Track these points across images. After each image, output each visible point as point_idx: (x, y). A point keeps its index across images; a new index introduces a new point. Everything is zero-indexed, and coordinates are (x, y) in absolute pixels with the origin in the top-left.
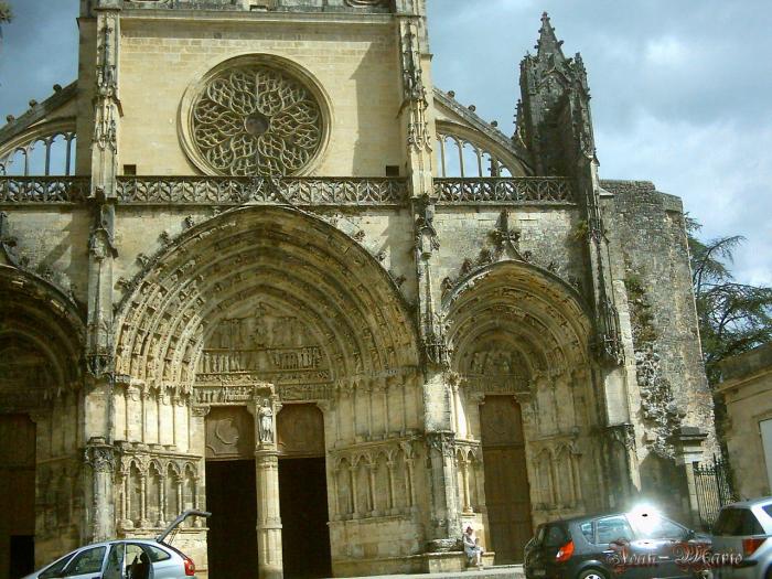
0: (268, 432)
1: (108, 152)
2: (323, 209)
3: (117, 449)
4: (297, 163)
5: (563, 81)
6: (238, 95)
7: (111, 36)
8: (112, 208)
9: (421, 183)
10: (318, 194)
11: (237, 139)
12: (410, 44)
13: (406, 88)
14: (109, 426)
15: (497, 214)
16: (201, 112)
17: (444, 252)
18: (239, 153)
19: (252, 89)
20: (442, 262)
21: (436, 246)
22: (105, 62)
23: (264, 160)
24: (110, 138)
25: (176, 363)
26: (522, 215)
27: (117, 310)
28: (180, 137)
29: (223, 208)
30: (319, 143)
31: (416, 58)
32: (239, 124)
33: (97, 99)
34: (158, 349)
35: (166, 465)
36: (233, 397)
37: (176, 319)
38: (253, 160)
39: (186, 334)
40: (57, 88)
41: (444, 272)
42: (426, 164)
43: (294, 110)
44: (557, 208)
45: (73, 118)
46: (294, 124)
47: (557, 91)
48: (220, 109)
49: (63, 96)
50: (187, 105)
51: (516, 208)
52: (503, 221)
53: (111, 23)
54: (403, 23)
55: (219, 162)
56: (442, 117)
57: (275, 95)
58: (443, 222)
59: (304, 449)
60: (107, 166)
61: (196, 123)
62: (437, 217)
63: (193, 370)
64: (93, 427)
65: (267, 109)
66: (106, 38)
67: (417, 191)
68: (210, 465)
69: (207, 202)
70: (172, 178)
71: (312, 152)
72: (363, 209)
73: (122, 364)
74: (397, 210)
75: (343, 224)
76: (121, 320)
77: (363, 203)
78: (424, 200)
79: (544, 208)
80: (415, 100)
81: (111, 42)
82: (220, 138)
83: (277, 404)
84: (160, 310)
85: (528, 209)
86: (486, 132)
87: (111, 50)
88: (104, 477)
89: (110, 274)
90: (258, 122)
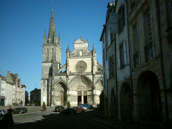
0: (82, 94)
3: (70, 95)
4: (84, 70)
6: (79, 64)
8: (69, 76)
10: (85, 74)
14: (69, 94)
17: (96, 79)
18: (80, 70)
19: (81, 63)
20: (96, 80)
21: (95, 79)
22: (68, 63)
24: (68, 70)
25: (75, 88)
27: (69, 84)
28: (74, 68)
30: (86, 68)
34: (73, 87)
35: (74, 96)
36: (79, 91)
37: (75, 84)
39: (76, 85)
41: (96, 81)
42: (94, 71)
46: (84, 67)
48: (78, 66)
50: (75, 66)
52: (101, 76)
53: (68, 59)
56: (97, 65)
58: (96, 76)
59: (86, 95)
63: (76, 88)
64: (68, 94)
65: (82, 65)
67: (93, 73)
68: (78, 96)
72: (89, 75)
73: (70, 88)
74: (92, 75)
75: (87, 76)
76: (70, 85)
80: (94, 65)
82: (78, 68)
83: (83, 91)
84: (73, 84)
88: (68, 97)
89: (69, 81)
90: (81, 67)
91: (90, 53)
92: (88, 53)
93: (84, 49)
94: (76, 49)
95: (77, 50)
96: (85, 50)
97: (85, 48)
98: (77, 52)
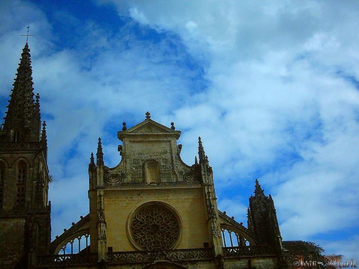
1: (104, 243)
2: (182, 262)
4: (170, 243)
5: (265, 206)
6: (147, 217)
7: (102, 198)
8: (106, 266)
9: (218, 250)
10: (181, 256)
11: (148, 234)
12: (209, 196)
13: (209, 213)
15: (247, 261)
16: (134, 225)
18: (149, 240)
19: (152, 214)
22: (101, 208)
23: (158, 243)
24: (104, 238)
26: (256, 261)
28: (128, 236)
29: (146, 263)
30: (178, 235)
31: (211, 201)
32: (148, 228)
33: (98, 223)
38: (154, 243)
40: (81, 217)
42: (219, 243)
43: (168, 222)
44: (269, 257)
45: (88, 229)
46: (169, 228)
47: (264, 210)
48: (141, 223)
49: (84, 220)
50: (129, 222)
51: (254, 258)
52: (249, 263)
53: (102, 193)
54: (206, 188)
55: (142, 244)
56: (222, 222)
57: (161, 216)
58: (227, 265)
60: (104, 249)
61: (133, 229)
62: (225, 263)
65: (158, 222)
66: (100, 199)
67: (217, 254)
69: (140, 262)
70: (127, 252)
71: (176, 239)
72: (198, 261)
74: (210, 261)
77: (197, 259)
78: (220, 256)
79: (264, 258)
80: (213, 218)
81: (102, 200)
82: (142, 234)
85: (258, 258)
86: (239, 227)
87: (102, 204)
90: (155, 227)
91: (188, 174)
92: (181, 173)
93: (164, 156)
94: (133, 157)
95: (136, 161)
96: (166, 160)
97: (168, 156)
98: (136, 168)
